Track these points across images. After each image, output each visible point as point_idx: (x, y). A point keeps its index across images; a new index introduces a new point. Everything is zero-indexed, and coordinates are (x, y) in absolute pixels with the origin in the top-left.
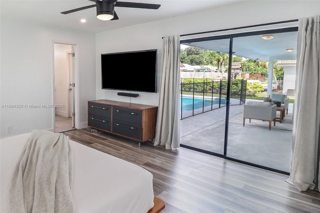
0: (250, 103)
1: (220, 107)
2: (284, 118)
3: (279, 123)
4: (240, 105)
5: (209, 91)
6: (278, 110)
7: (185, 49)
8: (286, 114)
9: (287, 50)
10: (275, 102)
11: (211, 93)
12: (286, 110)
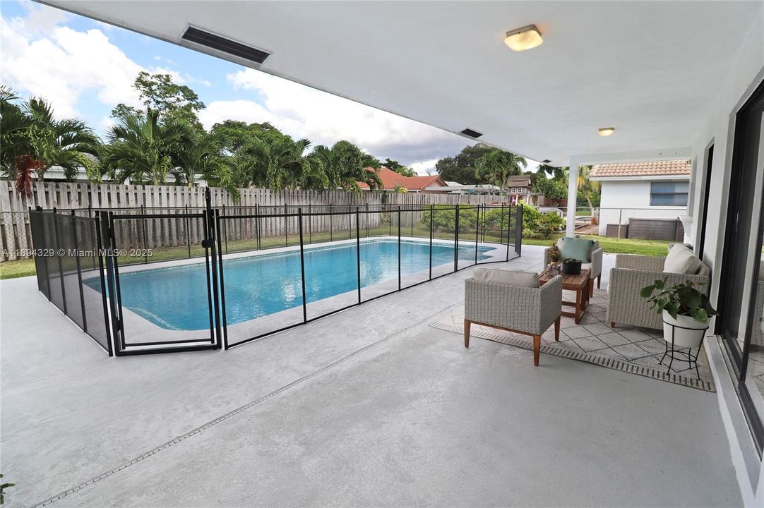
0: (481, 274)
1: (456, 270)
2: (591, 301)
3: (571, 321)
4: (507, 261)
5: (471, 230)
6: (568, 287)
7: (454, 157)
8: (595, 286)
9: (600, 130)
10: (567, 262)
11: (474, 233)
12: (596, 280)
